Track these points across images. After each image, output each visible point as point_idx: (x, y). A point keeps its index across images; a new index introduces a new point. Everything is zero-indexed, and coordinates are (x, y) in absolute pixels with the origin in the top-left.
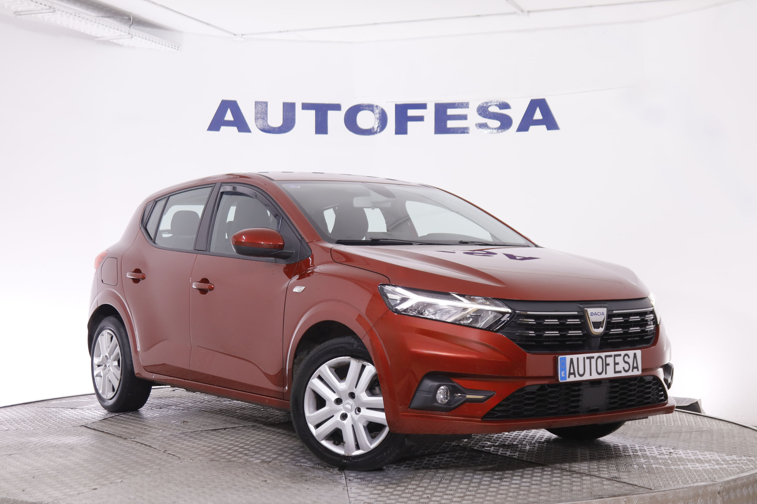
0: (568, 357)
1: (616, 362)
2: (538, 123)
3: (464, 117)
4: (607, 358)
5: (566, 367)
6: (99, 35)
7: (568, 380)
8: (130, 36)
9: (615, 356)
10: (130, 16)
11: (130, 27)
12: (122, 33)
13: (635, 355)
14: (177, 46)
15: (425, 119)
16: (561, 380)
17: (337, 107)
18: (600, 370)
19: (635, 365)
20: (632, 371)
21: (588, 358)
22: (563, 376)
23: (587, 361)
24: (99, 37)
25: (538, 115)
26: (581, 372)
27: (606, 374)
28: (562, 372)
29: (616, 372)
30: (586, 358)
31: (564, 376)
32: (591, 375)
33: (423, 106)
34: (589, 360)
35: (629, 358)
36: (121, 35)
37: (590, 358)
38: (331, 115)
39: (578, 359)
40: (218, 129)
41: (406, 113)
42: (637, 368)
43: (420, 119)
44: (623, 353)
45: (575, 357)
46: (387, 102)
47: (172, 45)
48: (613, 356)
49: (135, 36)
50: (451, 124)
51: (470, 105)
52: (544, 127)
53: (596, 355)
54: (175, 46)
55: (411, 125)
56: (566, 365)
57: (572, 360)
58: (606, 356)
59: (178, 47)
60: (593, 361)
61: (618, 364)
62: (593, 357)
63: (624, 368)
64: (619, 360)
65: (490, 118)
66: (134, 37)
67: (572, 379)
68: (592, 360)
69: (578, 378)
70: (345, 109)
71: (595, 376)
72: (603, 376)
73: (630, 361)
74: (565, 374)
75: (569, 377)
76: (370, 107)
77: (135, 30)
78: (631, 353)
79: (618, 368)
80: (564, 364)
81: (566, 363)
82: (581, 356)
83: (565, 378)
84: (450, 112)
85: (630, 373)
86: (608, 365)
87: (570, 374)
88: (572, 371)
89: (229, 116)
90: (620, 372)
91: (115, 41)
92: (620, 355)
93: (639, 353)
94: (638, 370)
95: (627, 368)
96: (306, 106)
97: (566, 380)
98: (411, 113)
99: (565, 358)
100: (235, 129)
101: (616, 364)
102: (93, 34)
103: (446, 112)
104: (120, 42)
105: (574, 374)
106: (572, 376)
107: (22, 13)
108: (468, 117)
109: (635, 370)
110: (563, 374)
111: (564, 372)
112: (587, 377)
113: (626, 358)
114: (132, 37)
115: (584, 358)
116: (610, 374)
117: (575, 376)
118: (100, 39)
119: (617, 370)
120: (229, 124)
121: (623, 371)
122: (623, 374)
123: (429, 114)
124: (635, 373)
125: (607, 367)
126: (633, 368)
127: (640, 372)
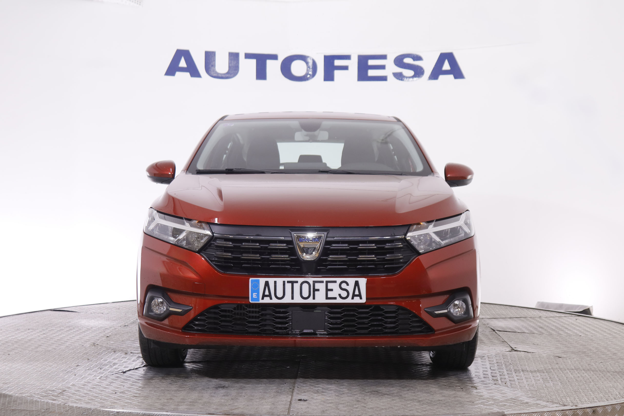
0: (262, 281)
1: (329, 288)
4: (316, 284)
5: (259, 289)
7: (261, 301)
9: (328, 282)
13: (357, 283)
16: (251, 301)
18: (305, 294)
19: (357, 293)
20: (353, 298)
21: (288, 282)
22: (254, 297)
23: (288, 285)
26: (280, 294)
27: (314, 298)
28: (254, 294)
29: (327, 298)
30: (286, 282)
31: (256, 297)
32: (293, 298)
35: (348, 284)
37: (292, 283)
39: (275, 282)
42: (360, 296)
44: (339, 280)
45: (271, 281)
48: (325, 282)
53: (300, 280)
56: (259, 287)
57: (267, 284)
58: (314, 282)
60: (297, 287)
61: (331, 290)
62: (297, 282)
63: (339, 295)
64: (334, 286)
67: (267, 300)
68: (295, 284)
69: (275, 301)
71: (298, 300)
72: (310, 301)
73: (350, 289)
74: (258, 295)
75: (263, 299)
78: (351, 281)
79: (330, 294)
80: (257, 285)
81: (259, 285)
82: (280, 281)
83: (257, 299)
85: (349, 300)
86: (318, 290)
87: (264, 296)
88: (267, 294)
90: (335, 298)
92: (335, 282)
93: (363, 282)
94: (361, 298)
97: (259, 301)
99: (259, 280)
101: (328, 290)
105: (270, 296)
106: (267, 298)
109: (357, 298)
110: (254, 295)
111: (256, 294)
112: (287, 300)
113: (344, 286)
115: (284, 282)
116: (320, 298)
117: (271, 299)
119: (329, 296)
121: (338, 298)
122: (339, 301)
124: (357, 300)
125: (316, 292)
126: (354, 295)
127: (364, 300)
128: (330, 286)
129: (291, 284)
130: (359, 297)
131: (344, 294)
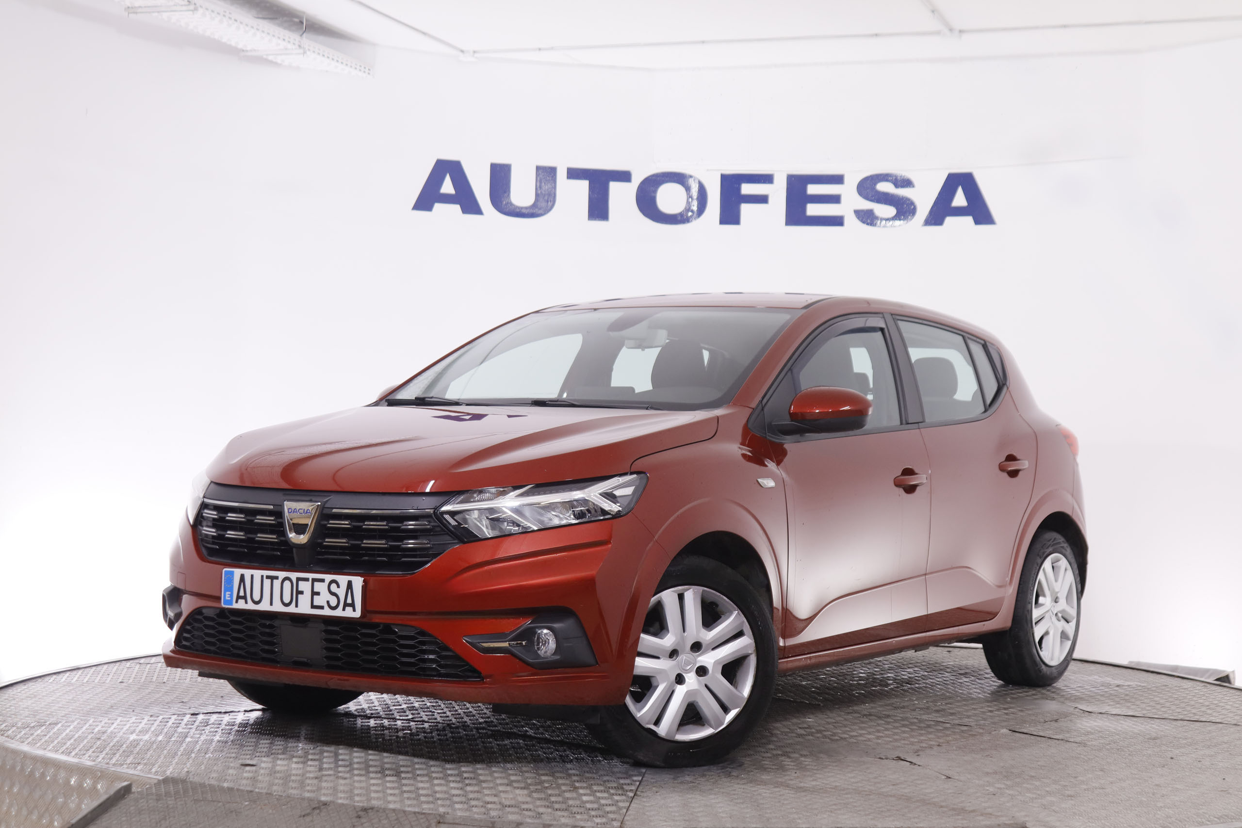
0: (238, 572)
1: (315, 590)
2: (959, 212)
3: (835, 199)
4: (300, 582)
5: (233, 585)
6: (249, 48)
7: (235, 606)
8: (301, 51)
9: (314, 580)
10: (303, 18)
11: (301, 35)
12: (289, 46)
13: (350, 585)
14: (367, 69)
15: (770, 200)
16: (223, 604)
17: (624, 176)
18: (287, 599)
19: (349, 601)
20: (344, 609)
21: (268, 577)
22: (227, 598)
23: (267, 582)
24: (247, 51)
25: (960, 200)
26: (257, 597)
27: (297, 606)
28: (227, 593)
29: (314, 607)
30: (265, 577)
31: (229, 599)
32: (271, 604)
33: (767, 179)
34: (269, 580)
35: (338, 586)
36: (286, 49)
37: (272, 578)
38: (615, 188)
39: (252, 576)
40: (430, 208)
41: (739, 189)
42: (352, 605)
43: (762, 199)
44: (328, 578)
45: (248, 573)
46: (708, 170)
47: (360, 66)
48: (311, 580)
49: (309, 50)
50: (812, 210)
51: (846, 179)
52: (969, 220)
53: (282, 575)
54: (365, 68)
55: (746, 209)
56: (233, 583)
57: (242, 578)
58: (298, 579)
59: (369, 70)
60: (277, 583)
61: (318, 594)
62: (277, 578)
63: (328, 602)
64: (322, 588)
65: (879, 201)
66: (308, 53)
67: (241, 605)
68: (275, 581)
69: (251, 606)
70: (637, 179)
71: (278, 607)
72: (292, 609)
73: (341, 592)
74: (231, 596)
75: (237, 602)
76: (679, 178)
77: (308, 41)
78: (343, 580)
79: (318, 601)
80: (230, 580)
81: (233, 580)
82: (258, 573)
83: (230, 602)
84: (813, 189)
85: (339, 613)
86: (302, 593)
87: (239, 597)
88: (242, 594)
89: (448, 187)
90: (322, 608)
91: (271, 58)
92: (323, 581)
93: (358, 582)
94: (354, 610)
95: (334, 602)
96: (574, 174)
97: (232, 605)
98: (747, 189)
99: (233, 572)
100: (457, 208)
101: (314, 593)
102: (240, 46)
103: (805, 189)
104: (279, 60)
105: (245, 598)
106: (242, 601)
107: (140, 10)
108: (843, 199)
109: (349, 609)
110: (227, 595)
111: (229, 593)
112: (264, 606)
113: (334, 587)
114: (304, 53)
115: (262, 576)
116: (304, 607)
117: (246, 602)
118: (249, 54)
119: (315, 604)
120: (447, 199)
121: (326, 607)
122: (327, 612)
123: (778, 192)
124: (349, 613)
125: (300, 596)
126: (346, 605)
127: (357, 614)
128: (318, 587)
129: (270, 580)
130: (351, 608)
131: (333, 602)
